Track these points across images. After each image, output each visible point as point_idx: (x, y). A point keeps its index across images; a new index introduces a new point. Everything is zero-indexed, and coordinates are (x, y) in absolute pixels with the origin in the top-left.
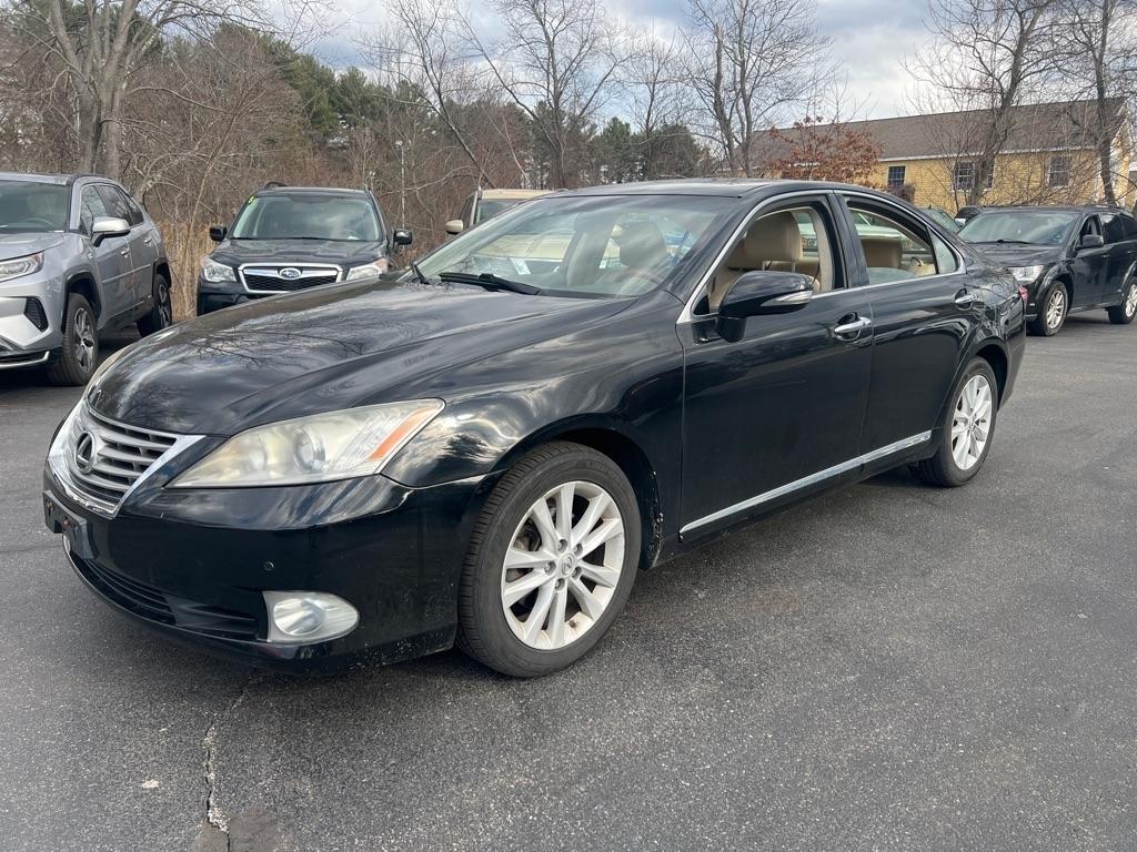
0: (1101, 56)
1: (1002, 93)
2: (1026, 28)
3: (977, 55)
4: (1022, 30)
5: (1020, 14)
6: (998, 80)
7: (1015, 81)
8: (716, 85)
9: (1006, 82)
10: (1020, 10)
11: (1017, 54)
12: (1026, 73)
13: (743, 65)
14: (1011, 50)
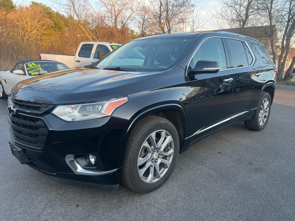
0: (271, 11)
1: (243, 20)
3: (235, 9)
4: (249, 2)
6: (242, 17)
7: (247, 16)
8: (160, 17)
9: (244, 17)
11: (247, 10)
12: (250, 15)
13: (167, 11)
14: (245, 8)
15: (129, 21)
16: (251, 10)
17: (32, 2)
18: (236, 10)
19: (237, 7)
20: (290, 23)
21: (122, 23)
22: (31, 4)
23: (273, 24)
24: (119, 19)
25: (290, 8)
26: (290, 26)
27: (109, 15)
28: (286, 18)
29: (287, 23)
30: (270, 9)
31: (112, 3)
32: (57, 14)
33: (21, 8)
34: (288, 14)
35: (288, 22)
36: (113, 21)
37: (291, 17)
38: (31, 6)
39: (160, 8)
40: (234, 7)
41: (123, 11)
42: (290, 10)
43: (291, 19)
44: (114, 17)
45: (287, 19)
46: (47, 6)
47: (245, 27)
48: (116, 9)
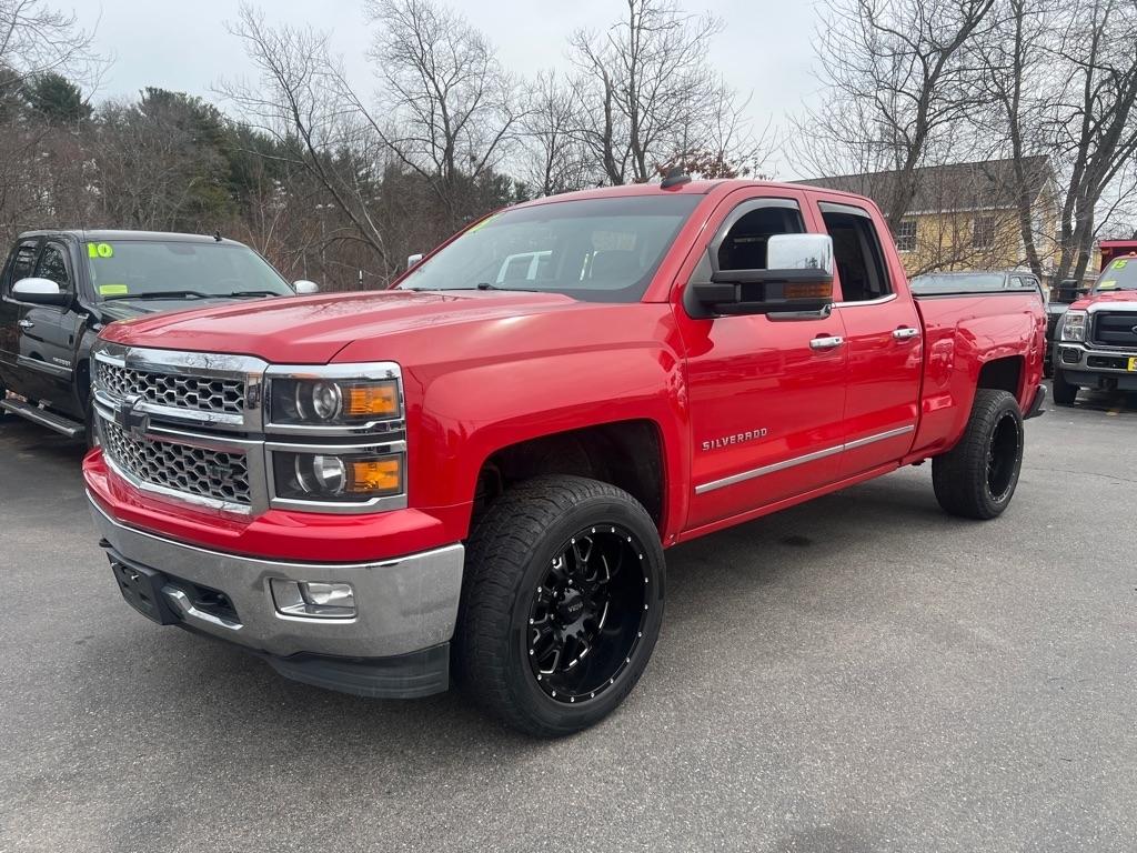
0: (1016, 106)
1: (908, 145)
2: (931, 74)
3: (878, 104)
4: (927, 76)
5: (923, 58)
6: (904, 132)
7: (923, 127)
8: (607, 139)
9: (912, 133)
10: (923, 54)
11: (923, 104)
12: (933, 122)
13: (634, 116)
14: (915, 98)
15: (498, 153)
16: (937, 106)
17: (150, 90)
18: (883, 109)
19: (884, 95)
20: (1091, 150)
21: (473, 159)
22: (147, 95)
23: (1027, 154)
24: (461, 146)
25: (1087, 93)
26: (1089, 161)
27: (424, 131)
28: (1075, 129)
29: (1077, 150)
30: (1011, 101)
31: (432, 90)
32: (244, 131)
33: (111, 114)
34: (1082, 116)
35: (1083, 145)
36: (440, 154)
37: (1092, 125)
38: (146, 105)
39: (607, 103)
40: (877, 98)
41: (473, 117)
42: (1089, 102)
43: (1093, 131)
44: (442, 142)
45: (1078, 137)
46: (203, 103)
47: (917, 166)
48: (449, 112)
